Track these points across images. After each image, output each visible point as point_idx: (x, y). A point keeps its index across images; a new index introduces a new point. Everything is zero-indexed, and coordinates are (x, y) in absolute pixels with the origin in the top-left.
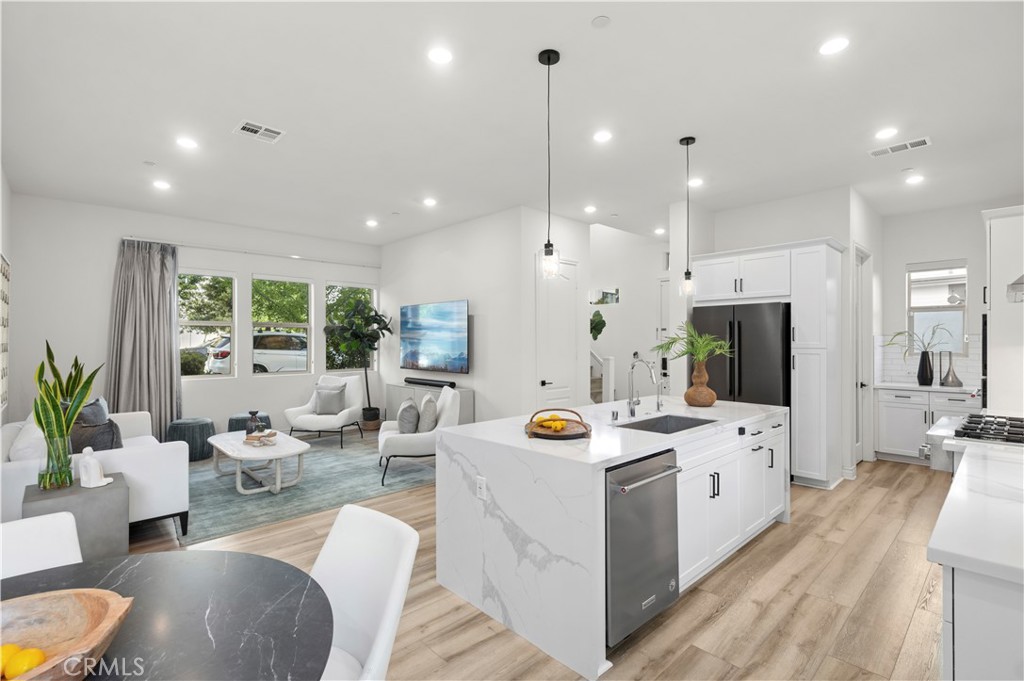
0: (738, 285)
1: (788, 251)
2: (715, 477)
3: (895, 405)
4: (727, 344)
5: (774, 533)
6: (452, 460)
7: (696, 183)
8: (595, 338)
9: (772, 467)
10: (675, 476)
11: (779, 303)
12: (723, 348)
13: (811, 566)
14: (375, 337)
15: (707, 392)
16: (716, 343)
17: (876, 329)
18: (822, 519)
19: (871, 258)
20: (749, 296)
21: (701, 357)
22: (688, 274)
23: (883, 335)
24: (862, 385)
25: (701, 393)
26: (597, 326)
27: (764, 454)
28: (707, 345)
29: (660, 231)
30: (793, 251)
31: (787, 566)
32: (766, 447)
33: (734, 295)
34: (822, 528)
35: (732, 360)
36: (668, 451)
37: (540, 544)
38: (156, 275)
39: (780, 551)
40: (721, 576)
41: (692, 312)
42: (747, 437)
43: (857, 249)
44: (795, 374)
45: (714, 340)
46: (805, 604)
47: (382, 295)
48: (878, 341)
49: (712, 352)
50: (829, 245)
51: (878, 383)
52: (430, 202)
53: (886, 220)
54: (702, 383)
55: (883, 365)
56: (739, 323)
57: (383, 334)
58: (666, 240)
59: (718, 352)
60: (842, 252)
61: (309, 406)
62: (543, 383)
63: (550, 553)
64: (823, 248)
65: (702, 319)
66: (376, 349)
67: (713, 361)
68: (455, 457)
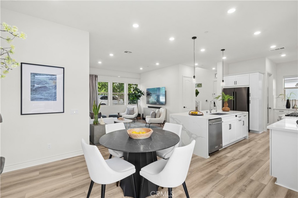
0: (235, 83)
1: (249, 74)
2: (230, 125)
3: (279, 113)
4: (233, 97)
5: (244, 140)
6: (174, 120)
7: (224, 58)
8: (196, 96)
9: (244, 125)
10: (222, 123)
11: (246, 87)
12: (232, 98)
13: (253, 146)
14: (140, 96)
15: (228, 108)
16: (230, 97)
17: (274, 93)
18: (256, 139)
19: (272, 75)
20: (238, 85)
21: (226, 100)
22: (223, 81)
23: (277, 95)
24: (270, 108)
25: (226, 108)
26: (197, 93)
27: (242, 122)
28: (227, 97)
29: (214, 69)
30: (250, 74)
31: (247, 146)
32: (242, 120)
33: (234, 85)
34: (256, 140)
35: (234, 101)
36: (220, 118)
37: (195, 134)
38: (94, 82)
39: (245, 143)
40: (232, 147)
41: (223, 89)
42: (237, 117)
43: (268, 73)
44: (250, 105)
45: (229, 96)
46: (250, 151)
47: (141, 85)
48: (275, 96)
49: (229, 99)
50: (259, 73)
51: (274, 108)
52: (157, 64)
53: (277, 65)
54: (226, 106)
55: (277, 103)
56: (236, 92)
57: (142, 96)
58: (216, 71)
59: (230, 99)
60: (263, 74)
61: (126, 113)
62: (184, 107)
63: (197, 136)
64: (258, 73)
65: (226, 91)
66: (139, 99)
67: (229, 101)
68: (175, 119)
